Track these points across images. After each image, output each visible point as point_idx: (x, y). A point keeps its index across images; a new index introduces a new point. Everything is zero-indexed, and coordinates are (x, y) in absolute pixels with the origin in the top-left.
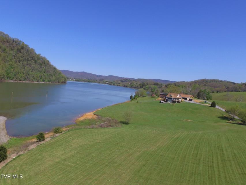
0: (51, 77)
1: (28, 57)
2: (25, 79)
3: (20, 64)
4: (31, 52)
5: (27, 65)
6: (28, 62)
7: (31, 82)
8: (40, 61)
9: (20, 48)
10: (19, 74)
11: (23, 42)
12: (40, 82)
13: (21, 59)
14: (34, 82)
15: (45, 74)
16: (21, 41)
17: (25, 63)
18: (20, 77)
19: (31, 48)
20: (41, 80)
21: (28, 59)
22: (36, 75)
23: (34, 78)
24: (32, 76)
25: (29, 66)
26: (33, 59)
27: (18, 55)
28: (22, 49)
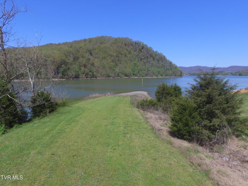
0: (168, 72)
1: (148, 55)
2: (146, 75)
3: (142, 62)
4: (149, 51)
5: (147, 62)
6: (148, 59)
7: (151, 77)
8: (157, 57)
9: (141, 48)
10: (141, 71)
11: (143, 43)
12: (159, 77)
13: (142, 57)
14: (154, 77)
15: (162, 69)
16: (141, 42)
17: (145, 61)
18: (142, 74)
19: (149, 47)
20: (160, 75)
21: (148, 57)
22: (155, 70)
23: (153, 74)
24: (152, 71)
25: (148, 63)
26: (152, 56)
27: (140, 55)
28: (143, 49)
